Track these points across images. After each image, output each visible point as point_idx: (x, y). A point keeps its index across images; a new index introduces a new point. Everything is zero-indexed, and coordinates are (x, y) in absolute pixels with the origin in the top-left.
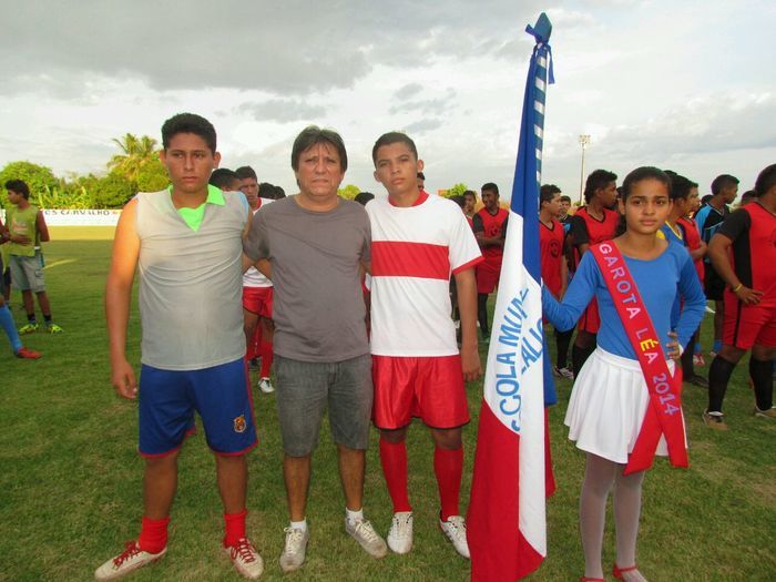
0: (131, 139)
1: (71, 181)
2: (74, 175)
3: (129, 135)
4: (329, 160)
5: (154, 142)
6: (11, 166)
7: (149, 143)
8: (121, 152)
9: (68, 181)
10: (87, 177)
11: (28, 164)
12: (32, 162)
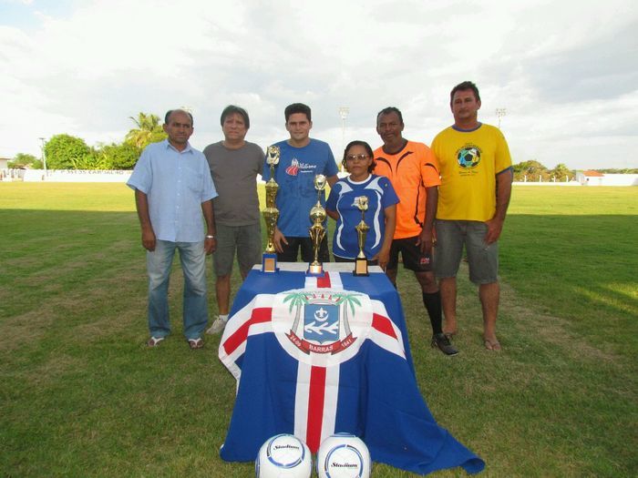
0: (143, 116)
1: (99, 148)
2: (101, 144)
3: (142, 114)
4: (238, 122)
5: (158, 120)
6: (55, 138)
7: (155, 121)
8: (136, 127)
9: (97, 149)
10: (111, 146)
11: (67, 137)
12: (70, 135)
